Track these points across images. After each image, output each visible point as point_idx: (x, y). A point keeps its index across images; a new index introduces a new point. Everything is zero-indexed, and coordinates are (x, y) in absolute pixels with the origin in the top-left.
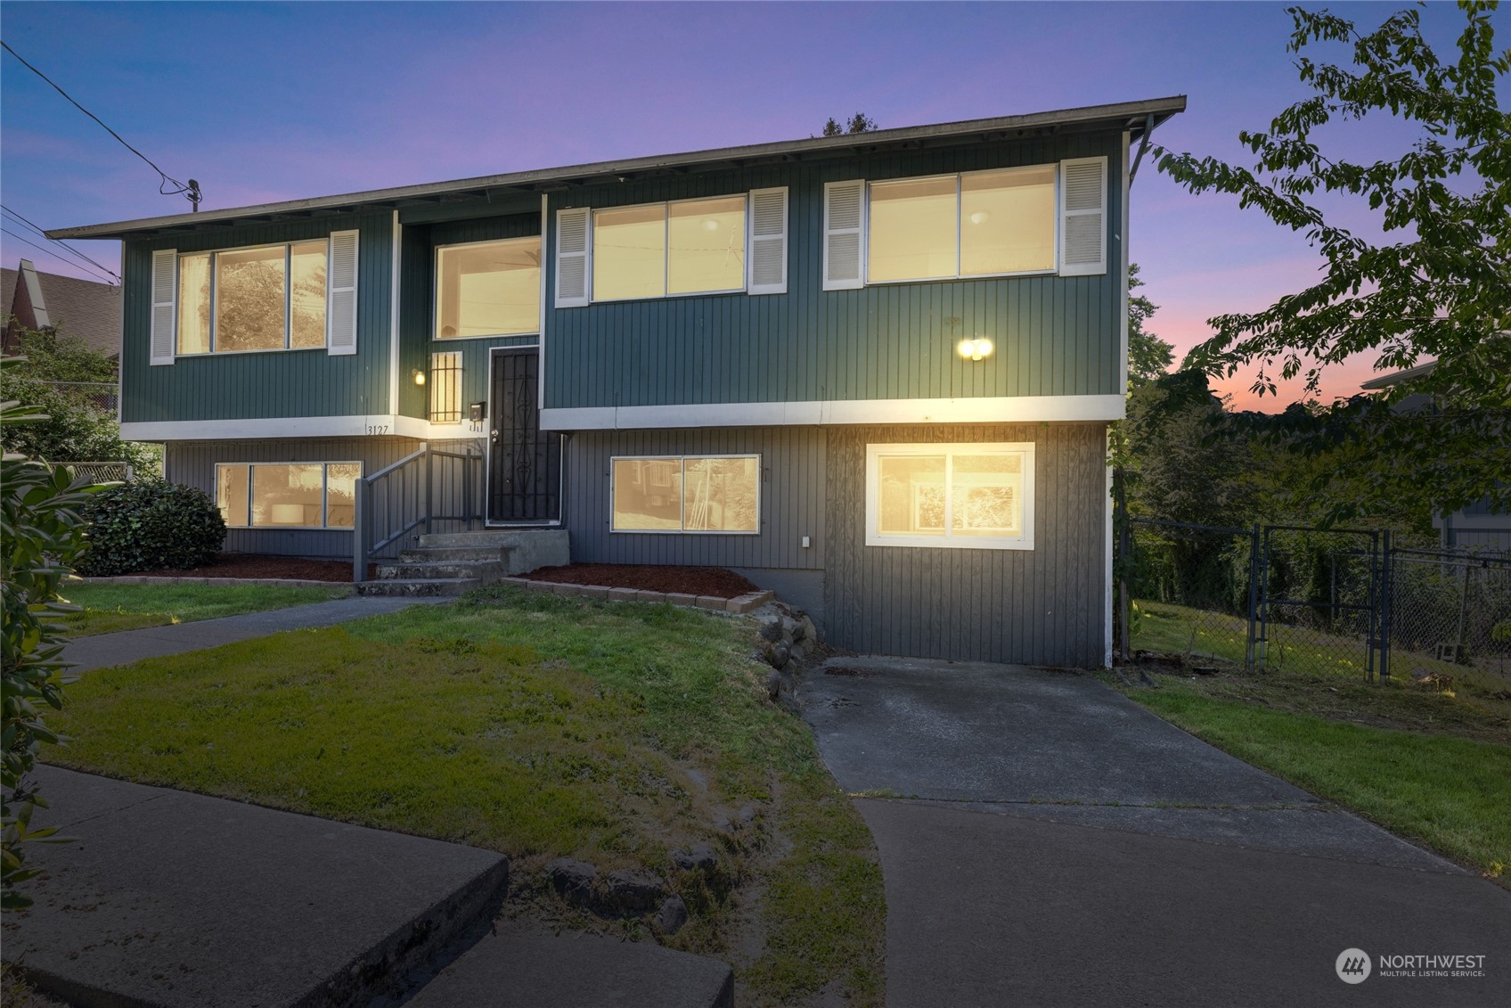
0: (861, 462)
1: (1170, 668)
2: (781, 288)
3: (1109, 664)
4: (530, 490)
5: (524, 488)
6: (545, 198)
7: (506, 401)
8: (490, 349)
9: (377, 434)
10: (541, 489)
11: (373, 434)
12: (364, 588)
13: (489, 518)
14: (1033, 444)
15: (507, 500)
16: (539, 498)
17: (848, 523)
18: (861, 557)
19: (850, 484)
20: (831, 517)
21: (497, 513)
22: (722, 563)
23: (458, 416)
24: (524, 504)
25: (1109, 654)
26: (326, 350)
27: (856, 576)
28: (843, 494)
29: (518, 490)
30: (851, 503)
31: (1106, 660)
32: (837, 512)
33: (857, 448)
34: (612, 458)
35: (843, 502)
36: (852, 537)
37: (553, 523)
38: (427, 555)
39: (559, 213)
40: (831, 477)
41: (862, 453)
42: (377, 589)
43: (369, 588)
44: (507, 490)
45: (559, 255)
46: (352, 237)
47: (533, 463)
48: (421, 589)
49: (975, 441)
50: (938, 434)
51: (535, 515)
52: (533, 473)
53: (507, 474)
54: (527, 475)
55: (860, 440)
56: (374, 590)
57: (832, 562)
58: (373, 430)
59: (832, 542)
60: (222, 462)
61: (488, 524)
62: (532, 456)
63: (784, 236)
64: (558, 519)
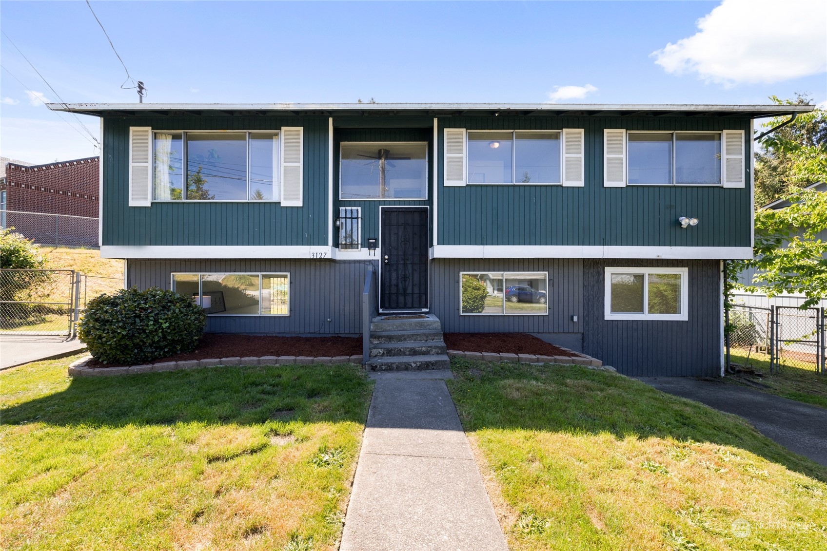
0: (601, 276)
1: (749, 375)
2: (581, 184)
3: (723, 375)
4: (409, 291)
5: (405, 290)
6: (436, 121)
7: (392, 238)
8: (380, 207)
9: (318, 257)
10: (416, 290)
11: (315, 257)
12: (376, 366)
13: (381, 308)
14: (687, 268)
15: (394, 297)
16: (415, 296)
17: (595, 308)
18: (602, 326)
19: (596, 288)
20: (586, 305)
21: (387, 305)
22: (526, 331)
23: (360, 246)
24: (405, 299)
25: (723, 370)
26: (280, 203)
27: (599, 335)
28: (592, 293)
29: (401, 291)
30: (596, 298)
31: (721, 373)
32: (589, 303)
33: (599, 269)
34: (461, 273)
35: (592, 297)
36: (597, 316)
37: (424, 310)
38: (390, 338)
39: (446, 130)
40: (586, 284)
41: (602, 272)
42: (386, 367)
43: (380, 366)
44: (394, 290)
45: (446, 155)
46: (299, 132)
47: (411, 275)
48: (420, 366)
49: (658, 266)
50: (640, 263)
51: (412, 306)
52: (411, 281)
53: (394, 282)
54: (407, 283)
55: (600, 265)
56: (384, 367)
57: (587, 328)
58: (315, 255)
59: (587, 318)
60: (176, 272)
61: (381, 311)
62: (410, 271)
63: (582, 156)
64: (427, 308)
